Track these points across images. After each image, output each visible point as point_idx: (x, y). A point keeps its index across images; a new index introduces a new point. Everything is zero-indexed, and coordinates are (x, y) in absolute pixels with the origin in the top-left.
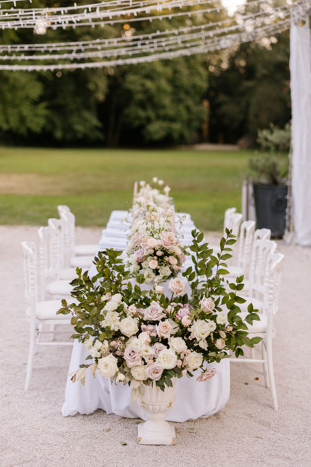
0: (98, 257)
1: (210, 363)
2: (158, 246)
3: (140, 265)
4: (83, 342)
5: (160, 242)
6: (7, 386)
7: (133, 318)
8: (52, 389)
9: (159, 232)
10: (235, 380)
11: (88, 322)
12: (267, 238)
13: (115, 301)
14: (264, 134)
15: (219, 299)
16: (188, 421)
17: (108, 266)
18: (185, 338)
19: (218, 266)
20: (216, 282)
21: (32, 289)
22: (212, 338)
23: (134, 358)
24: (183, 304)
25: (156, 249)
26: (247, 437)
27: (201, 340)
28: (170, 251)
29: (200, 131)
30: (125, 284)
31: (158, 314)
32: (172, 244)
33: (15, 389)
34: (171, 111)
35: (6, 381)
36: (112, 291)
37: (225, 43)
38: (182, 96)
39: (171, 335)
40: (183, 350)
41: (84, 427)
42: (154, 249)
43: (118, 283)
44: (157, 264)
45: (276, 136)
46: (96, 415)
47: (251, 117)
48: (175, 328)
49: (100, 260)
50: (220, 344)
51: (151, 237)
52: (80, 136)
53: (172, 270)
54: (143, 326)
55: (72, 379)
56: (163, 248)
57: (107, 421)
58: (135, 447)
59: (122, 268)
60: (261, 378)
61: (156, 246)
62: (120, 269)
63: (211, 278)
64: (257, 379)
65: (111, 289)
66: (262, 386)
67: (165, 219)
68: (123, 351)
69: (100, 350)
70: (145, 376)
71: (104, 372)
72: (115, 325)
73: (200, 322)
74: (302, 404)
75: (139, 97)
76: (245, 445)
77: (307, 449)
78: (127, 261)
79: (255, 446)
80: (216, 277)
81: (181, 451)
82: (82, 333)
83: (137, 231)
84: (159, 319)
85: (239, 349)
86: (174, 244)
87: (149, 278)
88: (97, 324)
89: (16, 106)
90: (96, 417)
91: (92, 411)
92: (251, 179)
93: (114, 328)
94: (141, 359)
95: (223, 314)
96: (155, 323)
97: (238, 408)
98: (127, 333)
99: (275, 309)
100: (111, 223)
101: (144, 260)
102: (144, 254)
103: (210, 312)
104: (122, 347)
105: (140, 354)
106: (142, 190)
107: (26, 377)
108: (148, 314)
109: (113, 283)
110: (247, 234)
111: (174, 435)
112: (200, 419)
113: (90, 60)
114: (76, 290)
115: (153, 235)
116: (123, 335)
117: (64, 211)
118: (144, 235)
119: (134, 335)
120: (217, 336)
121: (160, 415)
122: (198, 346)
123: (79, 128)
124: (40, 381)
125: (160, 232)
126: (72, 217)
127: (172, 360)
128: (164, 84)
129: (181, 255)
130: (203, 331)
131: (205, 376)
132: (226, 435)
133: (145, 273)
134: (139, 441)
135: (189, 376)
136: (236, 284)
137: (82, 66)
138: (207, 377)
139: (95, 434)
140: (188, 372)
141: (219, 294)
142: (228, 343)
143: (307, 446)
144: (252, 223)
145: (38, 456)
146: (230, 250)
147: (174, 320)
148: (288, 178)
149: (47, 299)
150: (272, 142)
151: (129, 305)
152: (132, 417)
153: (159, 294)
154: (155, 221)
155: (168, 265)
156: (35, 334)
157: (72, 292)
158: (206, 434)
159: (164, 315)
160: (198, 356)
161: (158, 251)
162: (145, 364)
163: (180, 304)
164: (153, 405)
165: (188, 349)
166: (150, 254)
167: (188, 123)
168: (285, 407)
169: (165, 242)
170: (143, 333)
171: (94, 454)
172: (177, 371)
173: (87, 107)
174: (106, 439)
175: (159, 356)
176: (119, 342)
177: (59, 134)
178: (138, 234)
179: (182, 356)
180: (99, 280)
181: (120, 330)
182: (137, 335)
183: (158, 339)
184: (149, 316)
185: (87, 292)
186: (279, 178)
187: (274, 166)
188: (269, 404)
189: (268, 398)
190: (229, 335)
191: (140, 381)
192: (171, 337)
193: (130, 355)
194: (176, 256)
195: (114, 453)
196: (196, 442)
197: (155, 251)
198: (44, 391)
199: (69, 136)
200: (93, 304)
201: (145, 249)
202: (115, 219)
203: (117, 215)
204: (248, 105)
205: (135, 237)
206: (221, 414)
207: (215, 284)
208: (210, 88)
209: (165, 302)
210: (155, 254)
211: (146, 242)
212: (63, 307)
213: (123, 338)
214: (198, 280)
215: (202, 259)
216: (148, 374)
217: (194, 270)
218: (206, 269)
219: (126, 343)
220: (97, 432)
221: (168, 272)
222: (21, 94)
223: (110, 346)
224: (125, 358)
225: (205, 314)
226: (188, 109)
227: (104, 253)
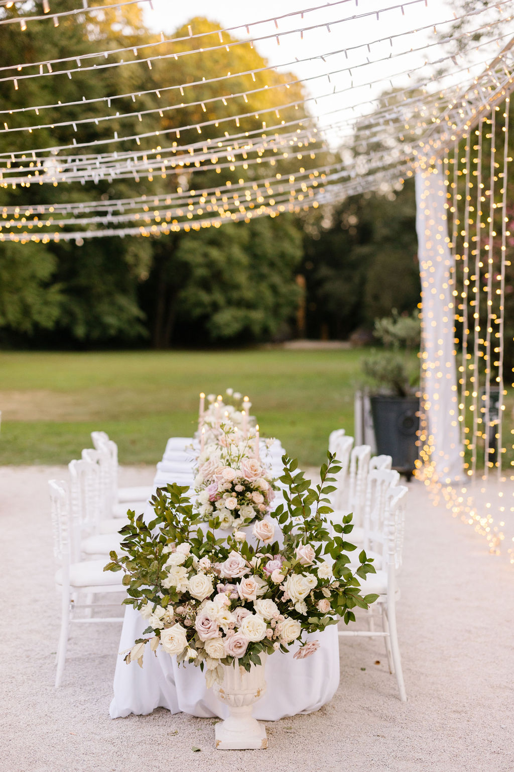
0: (156, 495)
1: (310, 632)
2: (238, 478)
3: (213, 506)
4: (139, 609)
5: (240, 474)
6: (30, 682)
7: (206, 574)
8: (93, 684)
9: (238, 459)
10: (347, 665)
11: (145, 582)
12: (387, 468)
13: (181, 553)
14: (384, 324)
15: (320, 547)
16: (283, 719)
17: (170, 507)
18: (276, 599)
19: (318, 503)
20: (316, 524)
21: (64, 544)
22: (313, 598)
23: (209, 628)
24: (273, 555)
25: (234, 483)
26: (363, 736)
27: (298, 601)
28: (253, 485)
29: (292, 321)
30: (194, 531)
31: (240, 568)
32: (255, 475)
33: (42, 686)
34: (248, 294)
35: (28, 677)
36: (177, 541)
37: (324, 197)
38: (265, 270)
39: (258, 597)
40: (275, 615)
41: (140, 730)
42: (232, 483)
43: (183, 530)
44: (237, 503)
45: (401, 327)
46: (157, 715)
47: (368, 299)
48: (262, 587)
49: (159, 500)
50: (323, 606)
51: (227, 466)
52: (112, 332)
53: (258, 511)
54: (220, 586)
55: (125, 660)
56: (244, 481)
57: (172, 723)
58: (212, 753)
59: (189, 510)
60: (383, 661)
61: (234, 478)
62: (187, 511)
63: (309, 519)
64: (378, 662)
65: (175, 538)
66: (385, 672)
67: (245, 445)
68: (194, 619)
69: (163, 618)
70: (224, 652)
71: (169, 647)
72: (182, 585)
73: (295, 577)
74: (438, 693)
75: (201, 272)
76: (362, 746)
77: (445, 748)
78: (195, 500)
79: (375, 747)
80: (316, 518)
81: (275, 757)
82: (138, 597)
83: (208, 460)
84: (241, 576)
85: (349, 613)
86: (258, 475)
87: (225, 523)
88: (158, 584)
89: (18, 290)
90: (156, 718)
91: (151, 710)
92: (367, 390)
93: (181, 588)
94: (218, 629)
95: (326, 566)
96: (235, 581)
97: (352, 700)
98: (199, 595)
99: (398, 563)
100: (168, 454)
101: (218, 498)
102: (218, 490)
103: (309, 563)
104: (192, 614)
105: (217, 623)
106: (211, 407)
107: (56, 670)
108: (226, 569)
109: (177, 530)
110: (360, 463)
111: (265, 735)
112: (299, 716)
113: (132, 225)
114: (127, 541)
115: (229, 465)
116: (193, 599)
117: (100, 438)
118: (218, 465)
119: (208, 598)
120: (319, 596)
121: (245, 709)
122: (294, 610)
123: (111, 320)
124: (76, 675)
125: (240, 460)
126: (114, 447)
127: (260, 629)
128: (237, 253)
129: (268, 490)
130: (300, 589)
131: (305, 650)
132: (335, 735)
133: (221, 515)
134: (218, 745)
135: (283, 652)
136: (343, 525)
137: (121, 233)
138: (307, 652)
139: (156, 739)
140: (281, 646)
141: (320, 540)
142: (334, 604)
143: (446, 745)
144: (368, 449)
145: (80, 768)
146: (333, 480)
147: (261, 576)
148: (419, 387)
149: (83, 560)
150: (394, 335)
151: (200, 557)
152: (207, 716)
153: (240, 543)
154: (232, 445)
155: (251, 504)
156: (69, 607)
157: (121, 544)
158: (309, 734)
159: (247, 570)
160: (294, 624)
161: (236, 485)
162: (224, 635)
163: (269, 555)
164: (235, 695)
165: (281, 614)
166: (226, 490)
167: (275, 310)
168: (416, 697)
169: (247, 473)
170: (220, 594)
171: (157, 764)
172: (267, 644)
173: (124, 290)
174: (171, 744)
175: (242, 624)
176: (188, 608)
177: (80, 331)
178: (210, 463)
179: (273, 624)
180: (158, 526)
181: (189, 592)
182: (212, 598)
183: (240, 602)
184: (228, 572)
185: (142, 543)
186: (407, 388)
187: (400, 369)
188: (393, 694)
189: (393, 686)
190: (334, 593)
191: (217, 659)
192: (257, 599)
193: (203, 624)
194: (262, 491)
195: (184, 762)
196: (295, 744)
197: (234, 485)
198: (82, 687)
199: (96, 334)
200: (152, 556)
201: (219, 482)
202: (173, 450)
203: (175, 445)
204: (363, 281)
205: (206, 468)
206: (328, 708)
207: (315, 526)
208: (306, 258)
209: (248, 552)
210: (233, 490)
211: (221, 474)
212: (111, 561)
213: (193, 602)
214: (291, 522)
215: (297, 494)
216: (228, 650)
217: (286, 509)
218: (302, 508)
219: (198, 609)
220: (158, 736)
221: (252, 514)
222: (24, 272)
223: (176, 614)
224: (197, 629)
225: (303, 567)
226: (274, 289)
227: (165, 489)
